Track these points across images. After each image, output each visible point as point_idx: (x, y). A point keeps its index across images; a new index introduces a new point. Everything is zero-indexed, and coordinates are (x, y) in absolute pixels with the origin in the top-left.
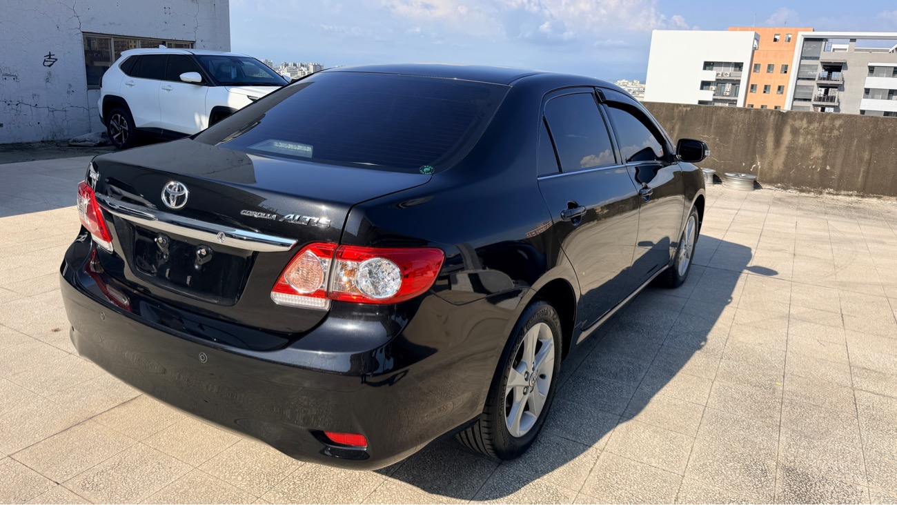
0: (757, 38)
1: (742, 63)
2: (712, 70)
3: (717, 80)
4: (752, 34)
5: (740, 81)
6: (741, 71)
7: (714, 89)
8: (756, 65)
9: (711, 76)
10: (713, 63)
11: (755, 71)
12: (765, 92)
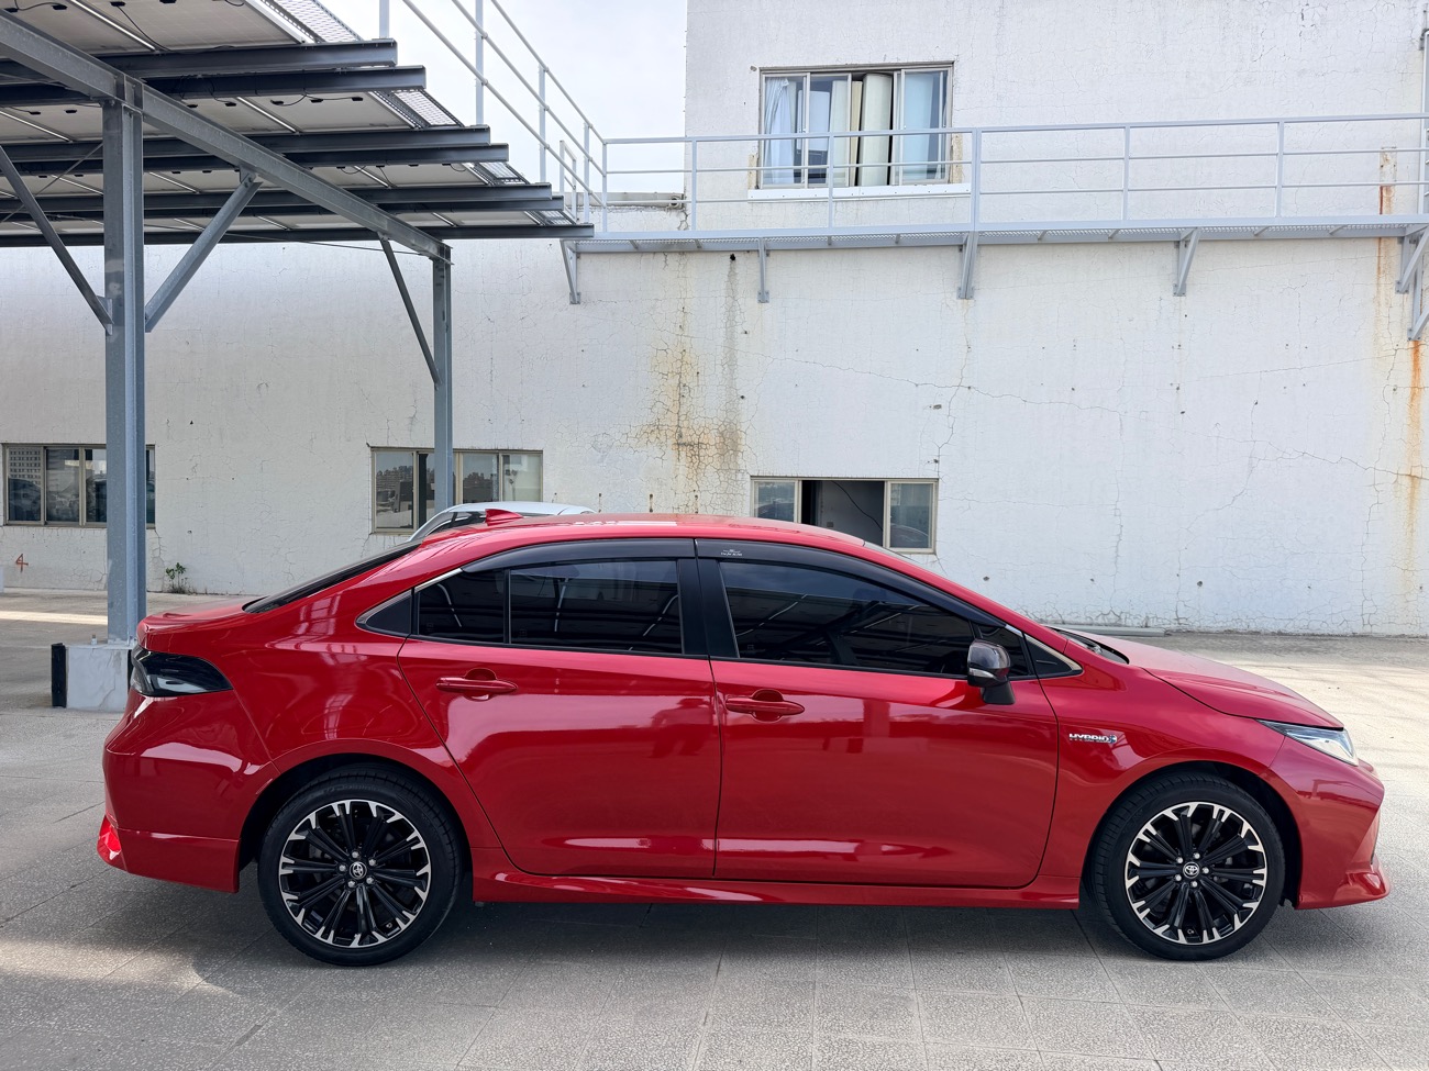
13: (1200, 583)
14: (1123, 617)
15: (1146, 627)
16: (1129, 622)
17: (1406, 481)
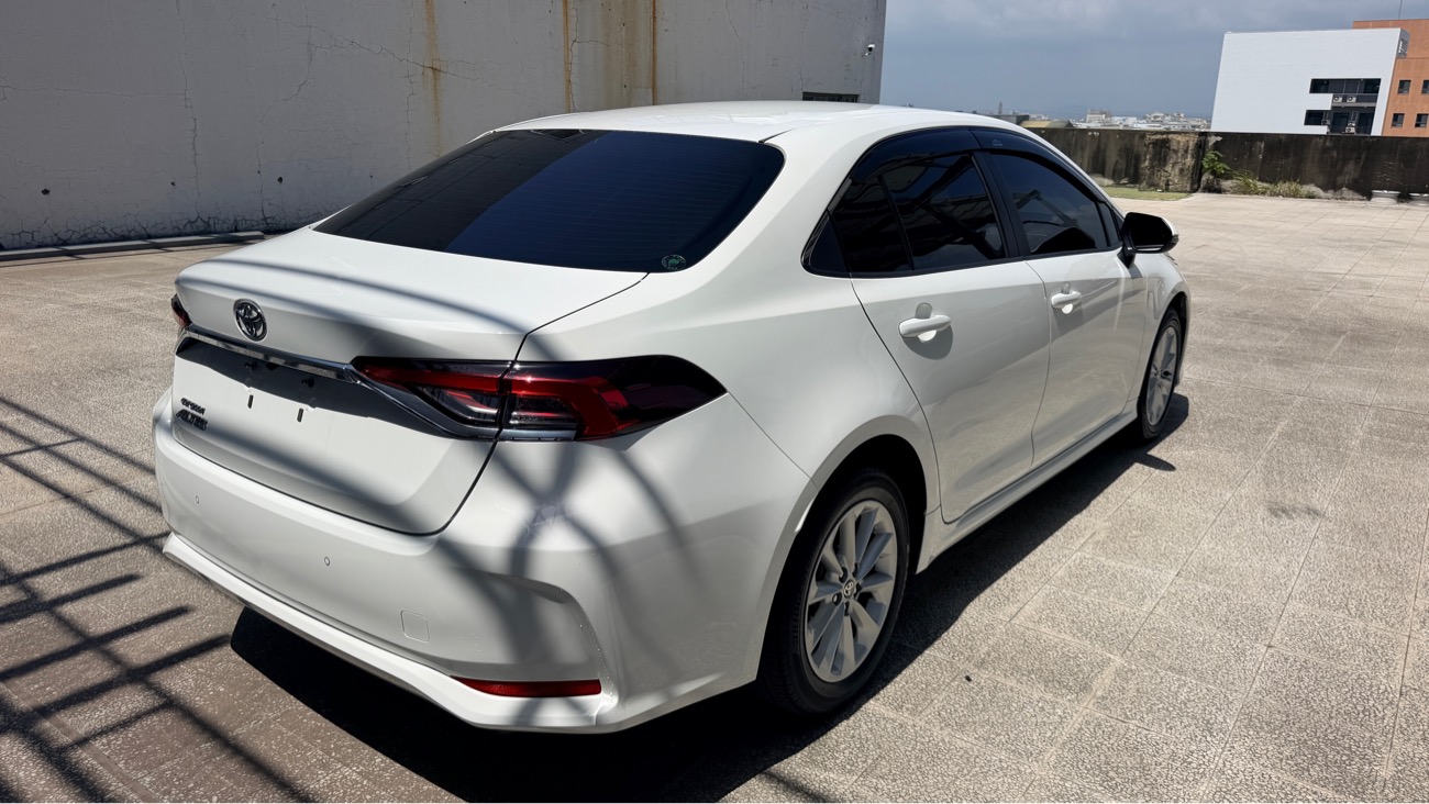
0: (1404, 40)
1: (1379, 80)
2: (1326, 91)
3: (1333, 107)
4: (1397, 31)
5: (1374, 108)
6: (1377, 92)
7: (1329, 122)
8: (1402, 84)
9: (1324, 102)
10: (1328, 81)
11: (1399, 92)
12: (1417, 125)
13: (280, 180)
14: (211, 222)
15: (237, 231)
16: (218, 228)
17: (429, 73)
